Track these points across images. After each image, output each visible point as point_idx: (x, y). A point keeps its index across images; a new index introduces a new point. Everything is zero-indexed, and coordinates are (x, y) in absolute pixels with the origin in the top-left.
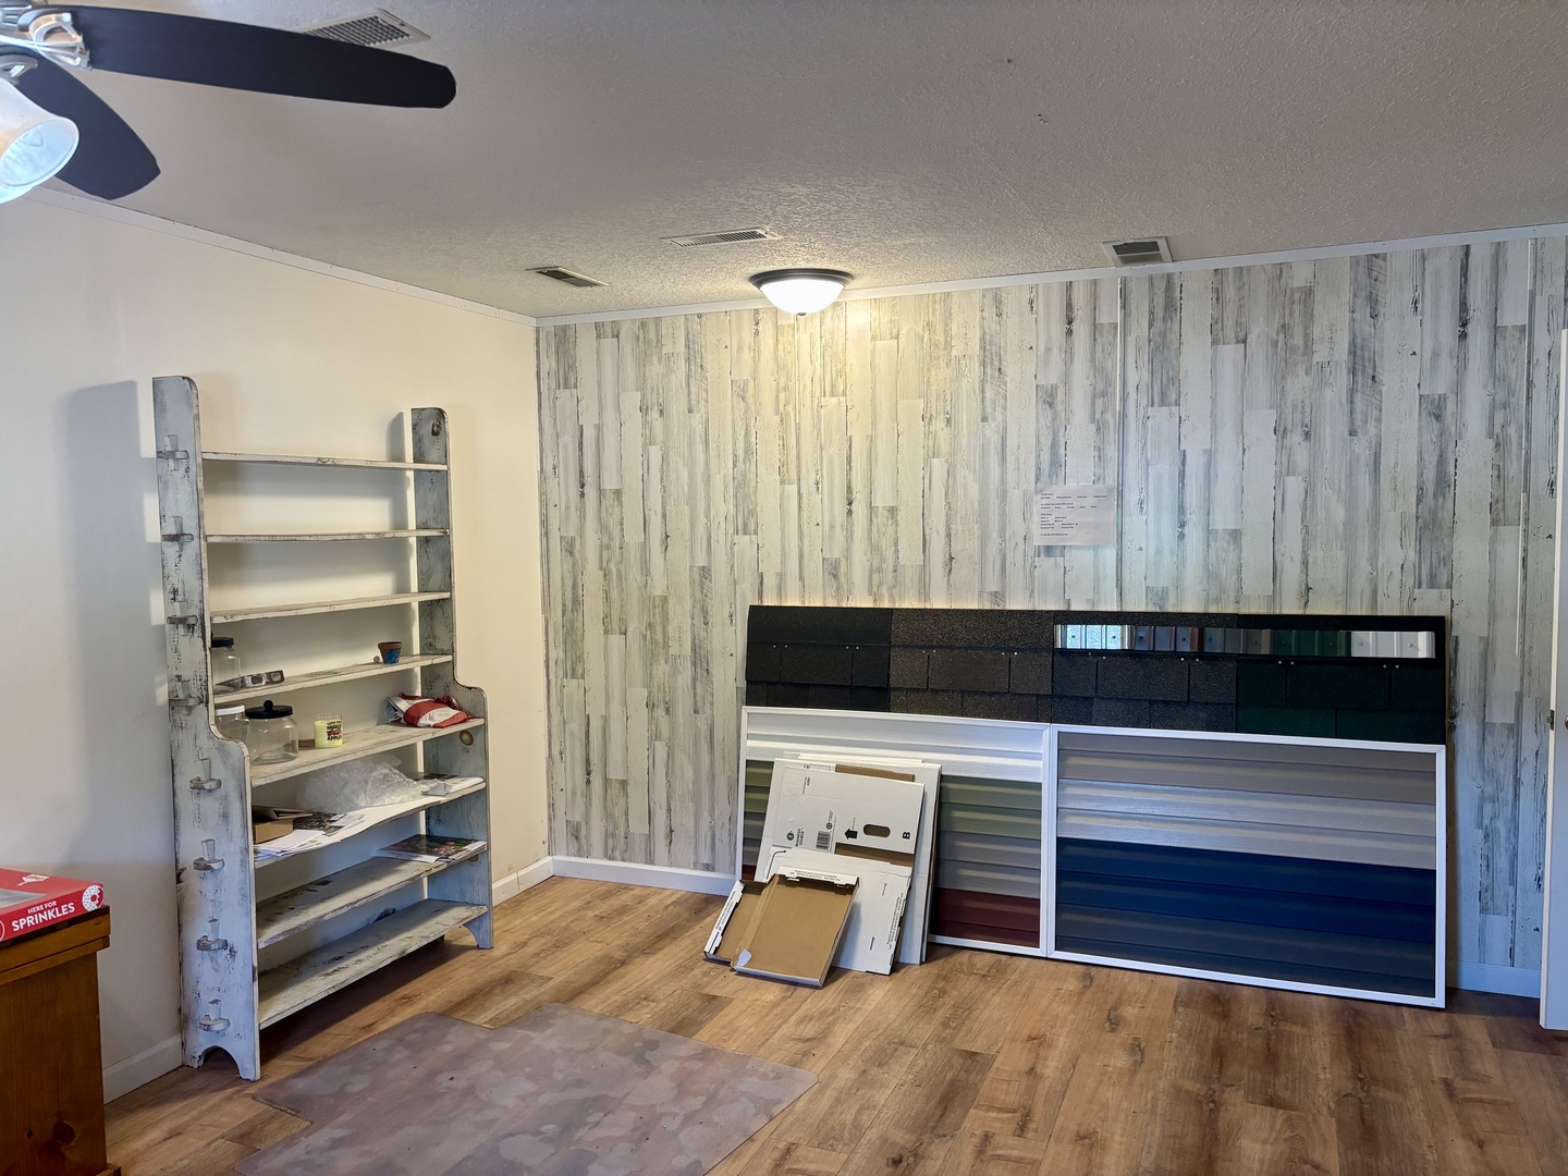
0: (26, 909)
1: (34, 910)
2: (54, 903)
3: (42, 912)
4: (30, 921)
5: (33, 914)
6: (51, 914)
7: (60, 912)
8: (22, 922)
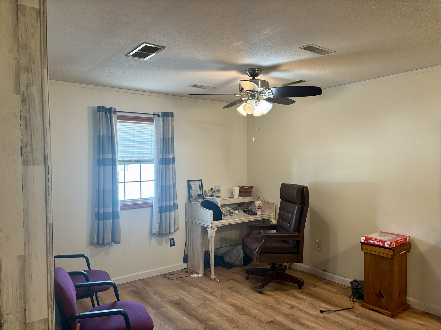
0: (372, 239)
1: (373, 240)
2: (378, 241)
3: (375, 241)
4: (372, 242)
5: (373, 241)
6: (377, 243)
7: (379, 243)
8: (370, 241)
